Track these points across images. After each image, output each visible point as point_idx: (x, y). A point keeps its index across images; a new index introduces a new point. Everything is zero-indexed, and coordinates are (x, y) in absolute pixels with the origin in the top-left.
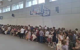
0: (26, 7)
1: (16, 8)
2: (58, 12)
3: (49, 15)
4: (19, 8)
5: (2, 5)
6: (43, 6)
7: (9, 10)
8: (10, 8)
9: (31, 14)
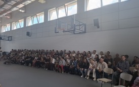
0: (49, 20)
1: (33, 22)
2: (98, 27)
3: (85, 32)
4: (37, 23)
5: (11, 18)
6: (73, 19)
7: (22, 26)
8: (23, 23)
9: (56, 33)
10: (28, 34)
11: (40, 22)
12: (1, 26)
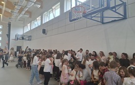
0: (65, 11)
1: (49, 17)
4: (53, 18)
5: (30, 17)
10: (44, 31)
11: (56, 16)
12: (24, 27)
